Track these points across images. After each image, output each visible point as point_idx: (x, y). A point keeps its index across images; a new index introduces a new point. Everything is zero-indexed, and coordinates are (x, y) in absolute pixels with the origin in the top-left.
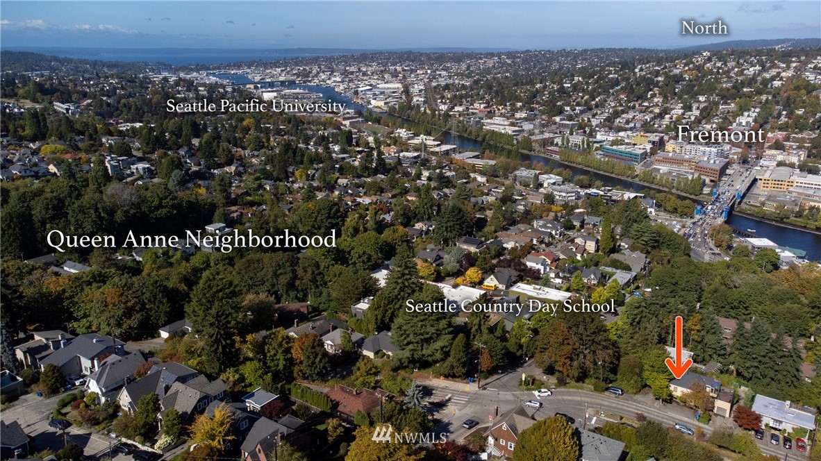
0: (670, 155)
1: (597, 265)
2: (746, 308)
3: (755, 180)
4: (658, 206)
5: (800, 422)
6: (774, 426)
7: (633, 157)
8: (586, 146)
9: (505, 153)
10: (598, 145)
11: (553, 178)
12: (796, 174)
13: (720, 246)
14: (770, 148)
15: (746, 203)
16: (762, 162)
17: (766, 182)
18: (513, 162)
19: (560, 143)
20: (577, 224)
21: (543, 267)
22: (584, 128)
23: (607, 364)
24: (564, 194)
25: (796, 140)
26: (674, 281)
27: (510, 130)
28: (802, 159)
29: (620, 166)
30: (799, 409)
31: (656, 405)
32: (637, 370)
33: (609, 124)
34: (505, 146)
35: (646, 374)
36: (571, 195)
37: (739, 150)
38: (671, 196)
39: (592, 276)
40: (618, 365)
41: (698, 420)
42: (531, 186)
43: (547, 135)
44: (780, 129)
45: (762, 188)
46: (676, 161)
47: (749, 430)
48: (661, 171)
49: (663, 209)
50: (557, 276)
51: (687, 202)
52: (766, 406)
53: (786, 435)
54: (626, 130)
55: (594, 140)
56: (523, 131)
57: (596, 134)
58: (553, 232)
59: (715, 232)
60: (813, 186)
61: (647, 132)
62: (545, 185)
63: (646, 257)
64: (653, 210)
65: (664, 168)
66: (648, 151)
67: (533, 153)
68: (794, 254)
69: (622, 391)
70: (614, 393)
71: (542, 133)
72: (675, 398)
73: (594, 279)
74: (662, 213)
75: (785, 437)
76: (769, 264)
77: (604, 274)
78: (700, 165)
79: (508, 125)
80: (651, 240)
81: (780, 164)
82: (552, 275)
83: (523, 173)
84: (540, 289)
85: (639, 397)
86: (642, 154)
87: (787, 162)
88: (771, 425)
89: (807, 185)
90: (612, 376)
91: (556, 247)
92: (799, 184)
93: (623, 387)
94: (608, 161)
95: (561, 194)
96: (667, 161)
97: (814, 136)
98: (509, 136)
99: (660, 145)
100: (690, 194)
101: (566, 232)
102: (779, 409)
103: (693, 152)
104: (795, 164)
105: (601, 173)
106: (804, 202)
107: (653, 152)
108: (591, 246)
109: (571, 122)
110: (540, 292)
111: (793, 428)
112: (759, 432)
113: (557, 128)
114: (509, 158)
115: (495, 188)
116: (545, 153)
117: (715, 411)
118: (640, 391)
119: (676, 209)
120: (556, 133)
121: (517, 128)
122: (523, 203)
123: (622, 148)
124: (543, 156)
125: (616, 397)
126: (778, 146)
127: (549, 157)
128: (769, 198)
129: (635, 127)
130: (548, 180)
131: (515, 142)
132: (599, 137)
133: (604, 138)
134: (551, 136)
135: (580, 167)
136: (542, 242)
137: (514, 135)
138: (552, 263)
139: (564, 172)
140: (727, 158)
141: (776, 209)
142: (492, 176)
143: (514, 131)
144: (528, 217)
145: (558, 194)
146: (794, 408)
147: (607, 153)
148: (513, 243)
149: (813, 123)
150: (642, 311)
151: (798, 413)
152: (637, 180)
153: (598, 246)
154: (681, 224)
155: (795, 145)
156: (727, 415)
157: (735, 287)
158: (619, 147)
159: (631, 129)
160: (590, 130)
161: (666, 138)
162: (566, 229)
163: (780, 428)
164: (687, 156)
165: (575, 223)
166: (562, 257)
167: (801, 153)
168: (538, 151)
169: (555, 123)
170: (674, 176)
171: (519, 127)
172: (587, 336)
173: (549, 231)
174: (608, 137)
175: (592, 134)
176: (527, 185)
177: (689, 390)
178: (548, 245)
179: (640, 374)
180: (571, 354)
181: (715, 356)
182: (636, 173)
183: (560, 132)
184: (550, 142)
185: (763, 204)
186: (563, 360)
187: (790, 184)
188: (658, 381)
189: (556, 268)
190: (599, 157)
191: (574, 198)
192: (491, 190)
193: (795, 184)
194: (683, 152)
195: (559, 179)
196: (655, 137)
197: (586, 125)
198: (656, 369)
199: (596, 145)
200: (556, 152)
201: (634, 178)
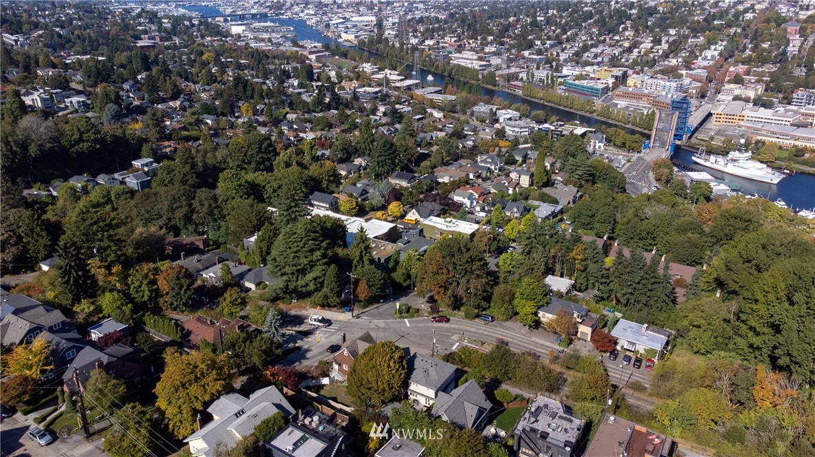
0: (630, 89)
1: (526, 199)
2: (654, 239)
3: (710, 115)
4: (609, 141)
5: (652, 343)
6: (628, 348)
7: (594, 92)
8: (550, 81)
9: (467, 88)
10: (562, 80)
11: (511, 113)
12: (748, 108)
13: (659, 180)
14: (730, 82)
15: (696, 138)
16: (720, 97)
17: (719, 116)
18: (472, 97)
19: (525, 78)
20: (519, 159)
21: (469, 201)
22: (551, 63)
23: (479, 293)
24: (517, 130)
25: (756, 74)
26: (590, 213)
27: (476, 65)
28: (759, 93)
29: (579, 100)
30: (655, 332)
31: (522, 331)
32: (507, 298)
33: (577, 59)
34: (470, 81)
35: (516, 302)
36: (524, 130)
37: (699, 84)
38: (621, 131)
39: (515, 210)
40: (492, 294)
41: (559, 344)
42: (487, 122)
43: (513, 70)
44: (743, 63)
45: (714, 123)
46: (636, 96)
47: (605, 352)
48: (619, 106)
49: (612, 144)
50: (483, 210)
51: (637, 136)
52: (625, 330)
53: (639, 356)
54: (592, 64)
55: (559, 74)
56: (490, 65)
57: (562, 69)
58: (493, 167)
59: (658, 165)
60: (763, 120)
61: (614, 66)
62: (501, 120)
63: (578, 191)
64: (602, 145)
65: (623, 103)
66: (611, 86)
67: (496, 88)
68: (730, 187)
69: (492, 318)
70: (484, 320)
71: (509, 67)
72: (543, 324)
73: (516, 212)
74: (611, 148)
75: (637, 358)
76: (702, 197)
77: (528, 208)
78: (657, 99)
79: (476, 60)
80: (585, 173)
81: (736, 98)
82: (478, 209)
83: (482, 108)
84: (450, 222)
85: (508, 324)
86: (603, 89)
87: (743, 96)
88: (625, 347)
89: (757, 119)
90: (484, 304)
91: (493, 181)
92: (750, 119)
93: (494, 314)
94: (568, 96)
95: (514, 129)
96: (627, 95)
97: (775, 69)
98: (475, 70)
99: (622, 80)
100: (645, 129)
101: (506, 167)
102: (637, 332)
103: (654, 87)
104: (750, 98)
105: (562, 108)
106: (751, 136)
107: (615, 86)
108: (525, 181)
109: (539, 57)
110: (451, 224)
111: (645, 350)
112: (614, 354)
113: (525, 63)
114: (470, 93)
115: (450, 124)
116: (508, 88)
117: (579, 335)
118: (511, 317)
119: (624, 144)
120: (523, 68)
121: (484, 63)
122: (473, 138)
123: (584, 83)
124: (507, 91)
125: (485, 324)
126: (738, 80)
127: (512, 92)
128: (718, 133)
129: (602, 62)
130: (504, 115)
131: (480, 77)
132: (565, 71)
133: (570, 73)
134: (517, 71)
135: (541, 102)
136: (479, 177)
137: (481, 70)
138: (479, 196)
139: (522, 107)
140: (685, 92)
141: (724, 142)
142: (451, 111)
143: (481, 66)
144: (473, 152)
145: (512, 129)
146: (651, 330)
147: (570, 88)
148: (448, 178)
149: (776, 57)
150: (532, 241)
151: (653, 336)
152: (594, 116)
153: (533, 180)
154: (626, 158)
155: (753, 79)
156: (589, 339)
157: (647, 218)
158: (582, 81)
159: (598, 64)
160: (557, 64)
161: (630, 72)
162: (506, 164)
163: (633, 349)
164: (646, 91)
165: (517, 158)
166: (493, 191)
167: (759, 87)
168: (502, 86)
169: (524, 58)
170: (631, 111)
171: (487, 61)
172: (460, 265)
173: (489, 165)
174: (574, 72)
175: (558, 70)
176: (483, 121)
177: (554, 316)
178: (484, 180)
179: (511, 301)
180: (445, 283)
181: (597, 284)
182: (594, 108)
183: (527, 67)
184: (514, 77)
185: (712, 138)
186: (437, 289)
187: (741, 118)
188: (525, 308)
189: (483, 202)
190: (559, 92)
191: (527, 133)
192: (445, 126)
193: (746, 118)
194: (644, 87)
195: (517, 114)
196: (618, 72)
197: (553, 60)
198: (525, 297)
199: (560, 80)
200: (519, 87)
201: (592, 113)
